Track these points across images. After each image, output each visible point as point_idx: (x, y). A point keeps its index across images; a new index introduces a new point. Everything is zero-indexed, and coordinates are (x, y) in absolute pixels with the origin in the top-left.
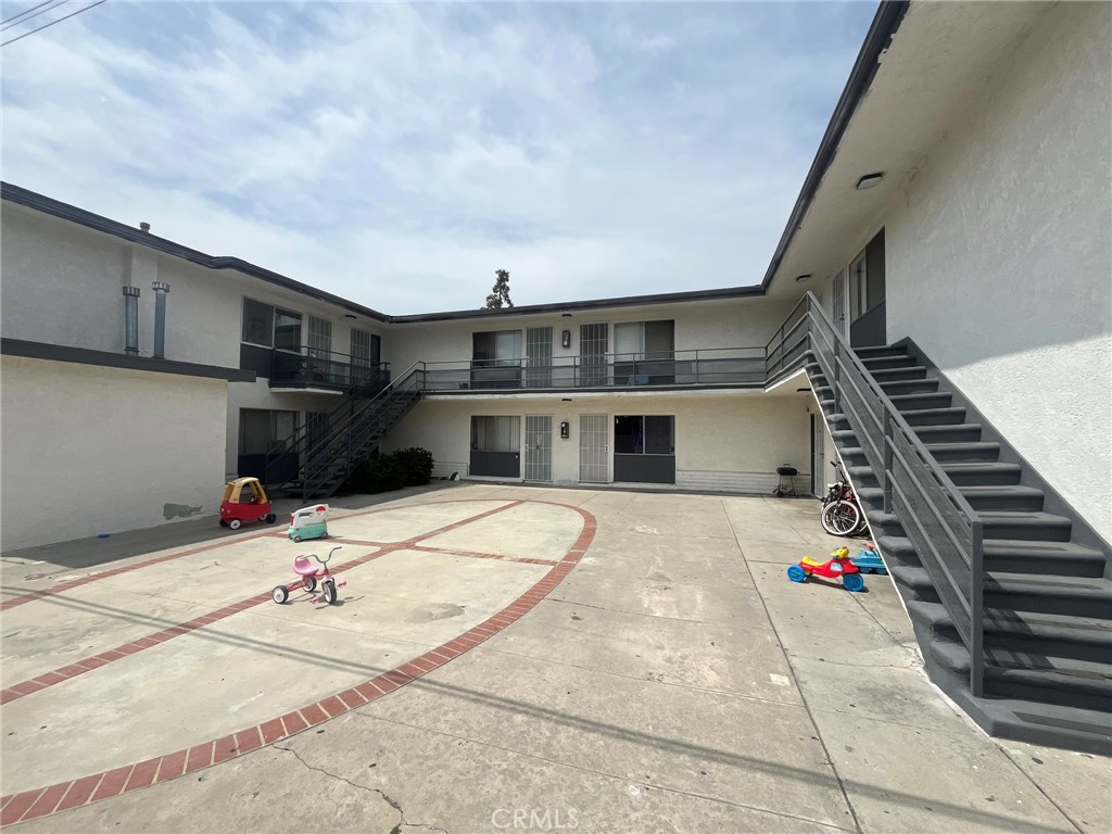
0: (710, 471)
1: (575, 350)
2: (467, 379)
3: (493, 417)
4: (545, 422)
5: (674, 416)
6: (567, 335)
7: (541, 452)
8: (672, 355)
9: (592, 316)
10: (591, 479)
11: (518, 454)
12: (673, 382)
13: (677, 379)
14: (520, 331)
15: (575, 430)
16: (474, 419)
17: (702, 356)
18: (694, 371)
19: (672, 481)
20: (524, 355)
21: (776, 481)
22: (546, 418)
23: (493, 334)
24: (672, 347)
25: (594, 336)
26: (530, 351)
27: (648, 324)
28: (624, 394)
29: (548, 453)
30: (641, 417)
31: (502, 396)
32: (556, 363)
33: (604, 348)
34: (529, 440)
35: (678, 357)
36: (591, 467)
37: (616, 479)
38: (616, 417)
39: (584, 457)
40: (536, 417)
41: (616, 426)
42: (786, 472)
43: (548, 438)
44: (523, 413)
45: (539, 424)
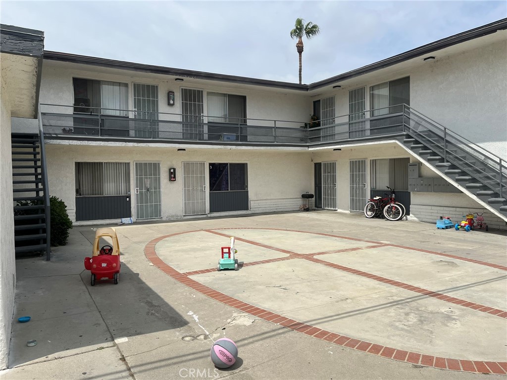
0: (268, 200)
1: (178, 108)
2: (70, 123)
3: (101, 164)
4: (154, 168)
5: (247, 164)
6: (170, 95)
7: (151, 195)
8: (245, 121)
9: (190, 83)
10: (194, 212)
11: (129, 197)
12: (246, 141)
13: (249, 138)
14: (126, 85)
15: (180, 175)
16: (79, 166)
17: (279, 125)
18: (274, 134)
19: (247, 208)
20: (131, 107)
21: (300, 202)
22: (155, 164)
23: (98, 83)
24: (245, 116)
25: (192, 99)
26: (137, 104)
27: (231, 97)
28: (234, 147)
29: (158, 193)
30: (227, 164)
31: (135, 144)
32: (162, 117)
33: (201, 110)
34: (140, 184)
35: (249, 123)
36: (193, 203)
37: (212, 210)
38: (210, 164)
39: (188, 195)
40: (146, 164)
41: (210, 170)
42: (306, 196)
43: (158, 181)
44: (132, 160)
45: (149, 170)
